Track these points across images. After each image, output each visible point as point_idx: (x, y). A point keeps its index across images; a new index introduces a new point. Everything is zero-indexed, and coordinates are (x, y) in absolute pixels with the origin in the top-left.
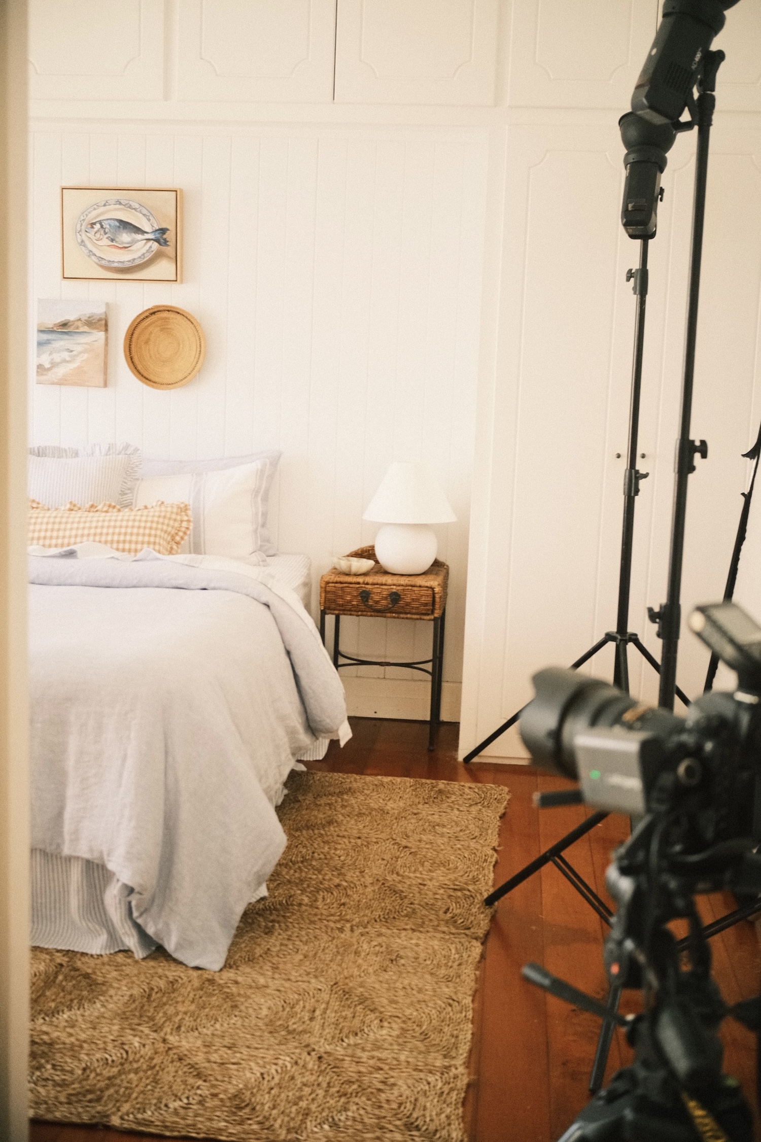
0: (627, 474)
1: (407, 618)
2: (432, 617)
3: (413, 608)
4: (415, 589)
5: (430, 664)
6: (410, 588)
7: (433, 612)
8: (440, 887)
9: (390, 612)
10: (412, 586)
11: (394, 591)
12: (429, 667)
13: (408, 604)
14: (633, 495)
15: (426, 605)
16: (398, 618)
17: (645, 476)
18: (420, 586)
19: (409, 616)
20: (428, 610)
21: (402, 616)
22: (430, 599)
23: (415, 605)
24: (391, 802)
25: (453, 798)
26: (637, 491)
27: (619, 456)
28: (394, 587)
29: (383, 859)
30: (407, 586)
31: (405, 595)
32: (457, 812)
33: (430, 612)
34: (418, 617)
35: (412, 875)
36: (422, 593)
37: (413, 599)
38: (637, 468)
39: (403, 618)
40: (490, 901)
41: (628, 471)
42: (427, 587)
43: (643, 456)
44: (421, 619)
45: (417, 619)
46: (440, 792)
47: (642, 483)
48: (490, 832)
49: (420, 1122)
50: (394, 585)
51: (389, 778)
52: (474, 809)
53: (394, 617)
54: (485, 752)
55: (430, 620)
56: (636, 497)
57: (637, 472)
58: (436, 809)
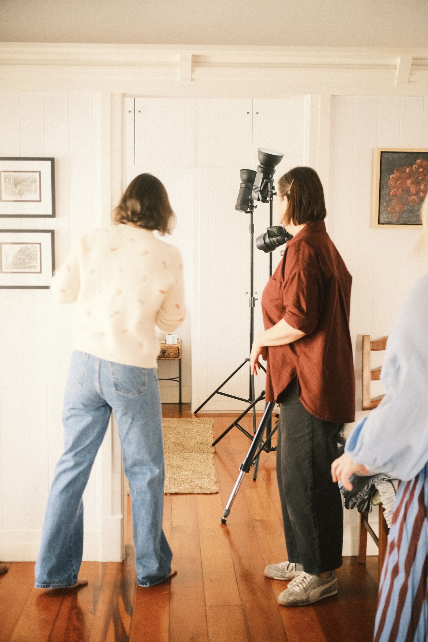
0: (251, 299)
1: (169, 360)
2: (178, 359)
3: (171, 355)
4: (171, 348)
5: (179, 378)
6: (169, 348)
7: (179, 357)
8: (196, 443)
9: (162, 358)
10: (170, 347)
11: (163, 349)
12: (178, 379)
13: (169, 354)
14: (253, 306)
15: (176, 354)
16: (165, 360)
17: (257, 299)
18: (173, 347)
19: (169, 359)
20: (177, 356)
21: (166, 359)
22: (177, 352)
23: (172, 354)
24: (171, 424)
25: (193, 422)
26: (254, 305)
27: (247, 293)
28: (163, 348)
29: (174, 438)
30: (168, 347)
31: (168, 351)
32: (196, 426)
33: (178, 357)
34: (173, 359)
35: (185, 441)
36: (174, 349)
37: (171, 352)
38: (254, 297)
39: (167, 360)
40: (214, 445)
41: (251, 298)
42: (176, 347)
43: (256, 293)
44: (174, 360)
45: (173, 360)
46: (188, 421)
47: (256, 301)
48: (209, 430)
49: (204, 487)
50: (163, 347)
51: (168, 419)
52: (202, 425)
53: (164, 360)
54: (202, 409)
55: (178, 360)
56: (254, 307)
57: (254, 298)
58: (188, 425)
